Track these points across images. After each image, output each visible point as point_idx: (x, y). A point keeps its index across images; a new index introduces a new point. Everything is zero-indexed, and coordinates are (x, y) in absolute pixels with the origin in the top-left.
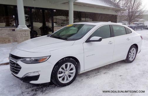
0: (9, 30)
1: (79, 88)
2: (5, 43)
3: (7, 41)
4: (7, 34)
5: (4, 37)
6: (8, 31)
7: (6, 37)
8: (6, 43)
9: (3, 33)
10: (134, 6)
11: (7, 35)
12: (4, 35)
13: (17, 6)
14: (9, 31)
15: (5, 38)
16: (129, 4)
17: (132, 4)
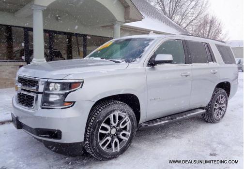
0: (13, 66)
1: (141, 160)
2: (6, 87)
3: (8, 84)
4: (10, 73)
5: (4, 77)
6: (12, 68)
7: (7, 77)
8: (8, 87)
9: (3, 71)
10: (210, 34)
11: (10, 75)
12: (4, 73)
13: (34, 29)
14: (14, 68)
15: (7, 79)
16: (202, 31)
17: (207, 31)
